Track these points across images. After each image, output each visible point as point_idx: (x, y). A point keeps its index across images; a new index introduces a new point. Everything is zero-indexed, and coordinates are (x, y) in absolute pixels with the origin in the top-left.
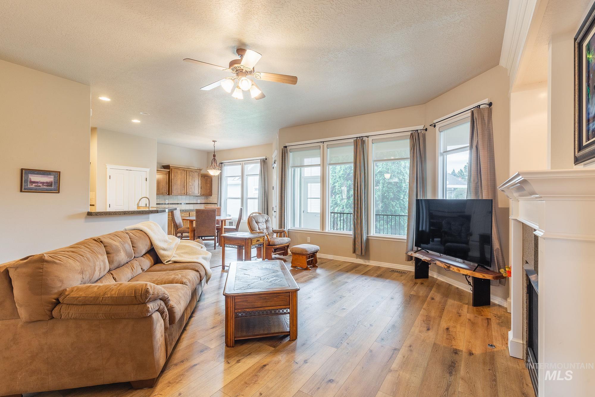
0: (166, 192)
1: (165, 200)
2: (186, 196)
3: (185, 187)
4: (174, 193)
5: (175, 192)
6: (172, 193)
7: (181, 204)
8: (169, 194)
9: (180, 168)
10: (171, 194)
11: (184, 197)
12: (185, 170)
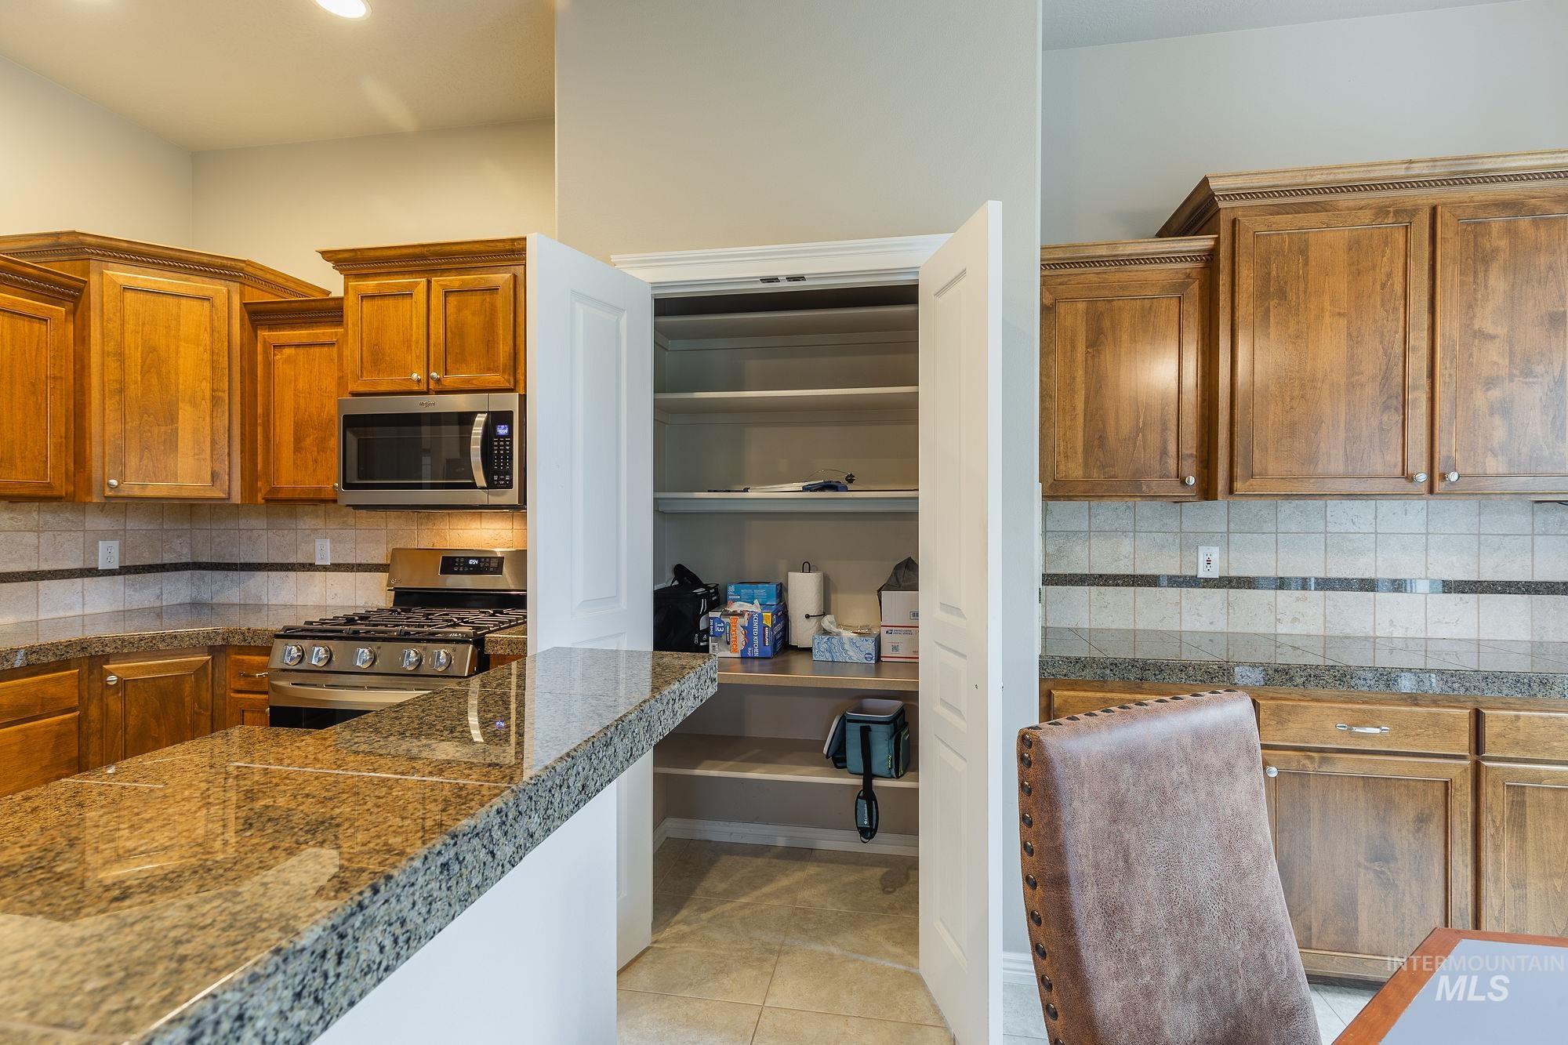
0: (1172, 463)
1: (1188, 544)
2: (1434, 502)
3: (1419, 397)
4: (1263, 475)
5: (1273, 467)
6: (1239, 471)
7: (1398, 586)
8: (1207, 491)
9: (1344, 200)
10: (1231, 491)
11: (1409, 516)
12: (1404, 215)
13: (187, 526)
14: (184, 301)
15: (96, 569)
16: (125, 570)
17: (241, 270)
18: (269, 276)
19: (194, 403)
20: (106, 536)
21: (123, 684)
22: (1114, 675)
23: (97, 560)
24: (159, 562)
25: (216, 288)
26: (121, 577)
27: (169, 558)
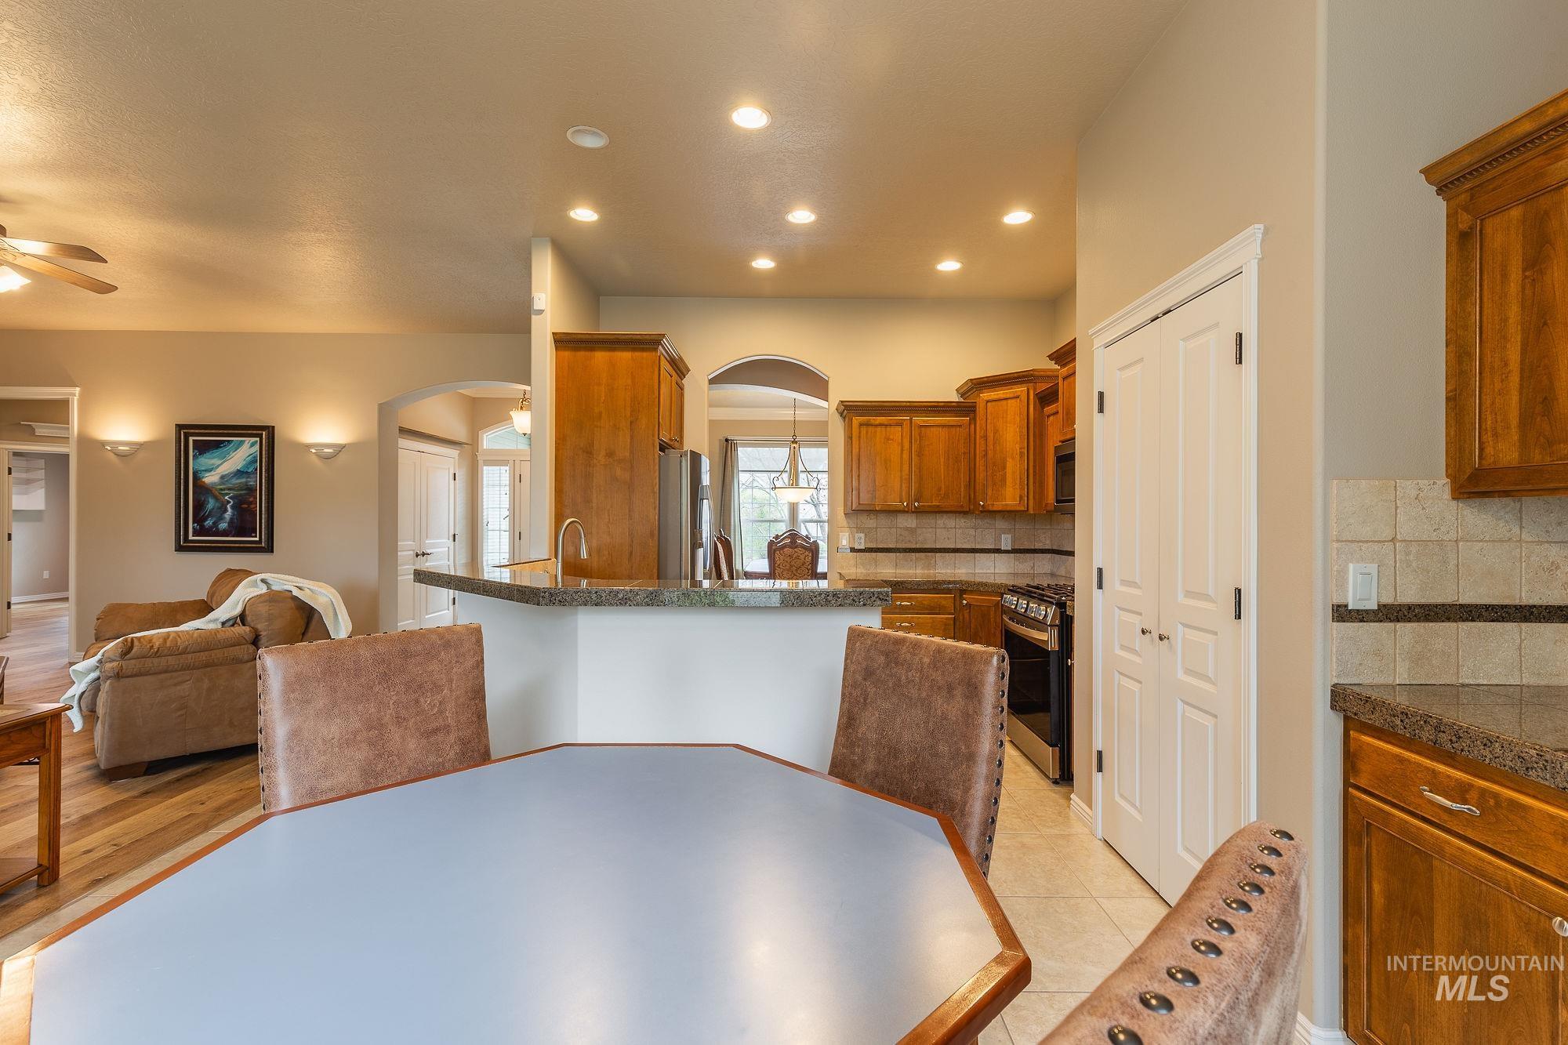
13: (1049, 527)
14: (1009, 401)
15: (1000, 549)
16: (1014, 551)
17: (1032, 375)
18: (1048, 373)
19: (1013, 458)
20: (1008, 531)
21: (969, 605)
22: (1405, 728)
23: (1001, 545)
24: (1033, 548)
25: (1020, 390)
26: (1012, 555)
27: (1038, 546)
